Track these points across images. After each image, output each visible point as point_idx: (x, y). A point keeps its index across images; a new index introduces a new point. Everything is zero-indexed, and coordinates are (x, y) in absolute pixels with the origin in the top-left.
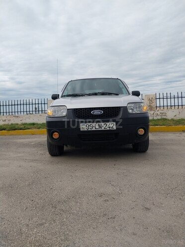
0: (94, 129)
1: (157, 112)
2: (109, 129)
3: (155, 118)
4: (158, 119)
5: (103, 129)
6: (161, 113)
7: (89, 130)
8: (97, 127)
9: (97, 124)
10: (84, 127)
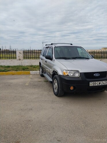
0: (96, 85)
2: (103, 84)
5: (101, 85)
7: (94, 85)
8: (98, 84)
9: (98, 82)
10: (91, 84)
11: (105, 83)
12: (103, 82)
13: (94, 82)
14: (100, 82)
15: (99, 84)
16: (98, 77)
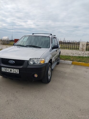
1: (86, 53)
2: (15, 73)
3: (84, 56)
4: (86, 57)
5: (12, 72)
6: (88, 53)
7: (6, 71)
9: (9, 69)
10: (3, 69)
11: (16, 71)
12: (15, 70)
13: (6, 68)
14: (11, 69)
15: (11, 71)
16: (12, 64)
